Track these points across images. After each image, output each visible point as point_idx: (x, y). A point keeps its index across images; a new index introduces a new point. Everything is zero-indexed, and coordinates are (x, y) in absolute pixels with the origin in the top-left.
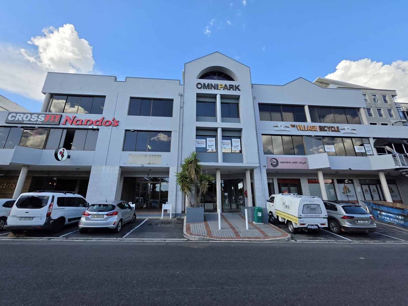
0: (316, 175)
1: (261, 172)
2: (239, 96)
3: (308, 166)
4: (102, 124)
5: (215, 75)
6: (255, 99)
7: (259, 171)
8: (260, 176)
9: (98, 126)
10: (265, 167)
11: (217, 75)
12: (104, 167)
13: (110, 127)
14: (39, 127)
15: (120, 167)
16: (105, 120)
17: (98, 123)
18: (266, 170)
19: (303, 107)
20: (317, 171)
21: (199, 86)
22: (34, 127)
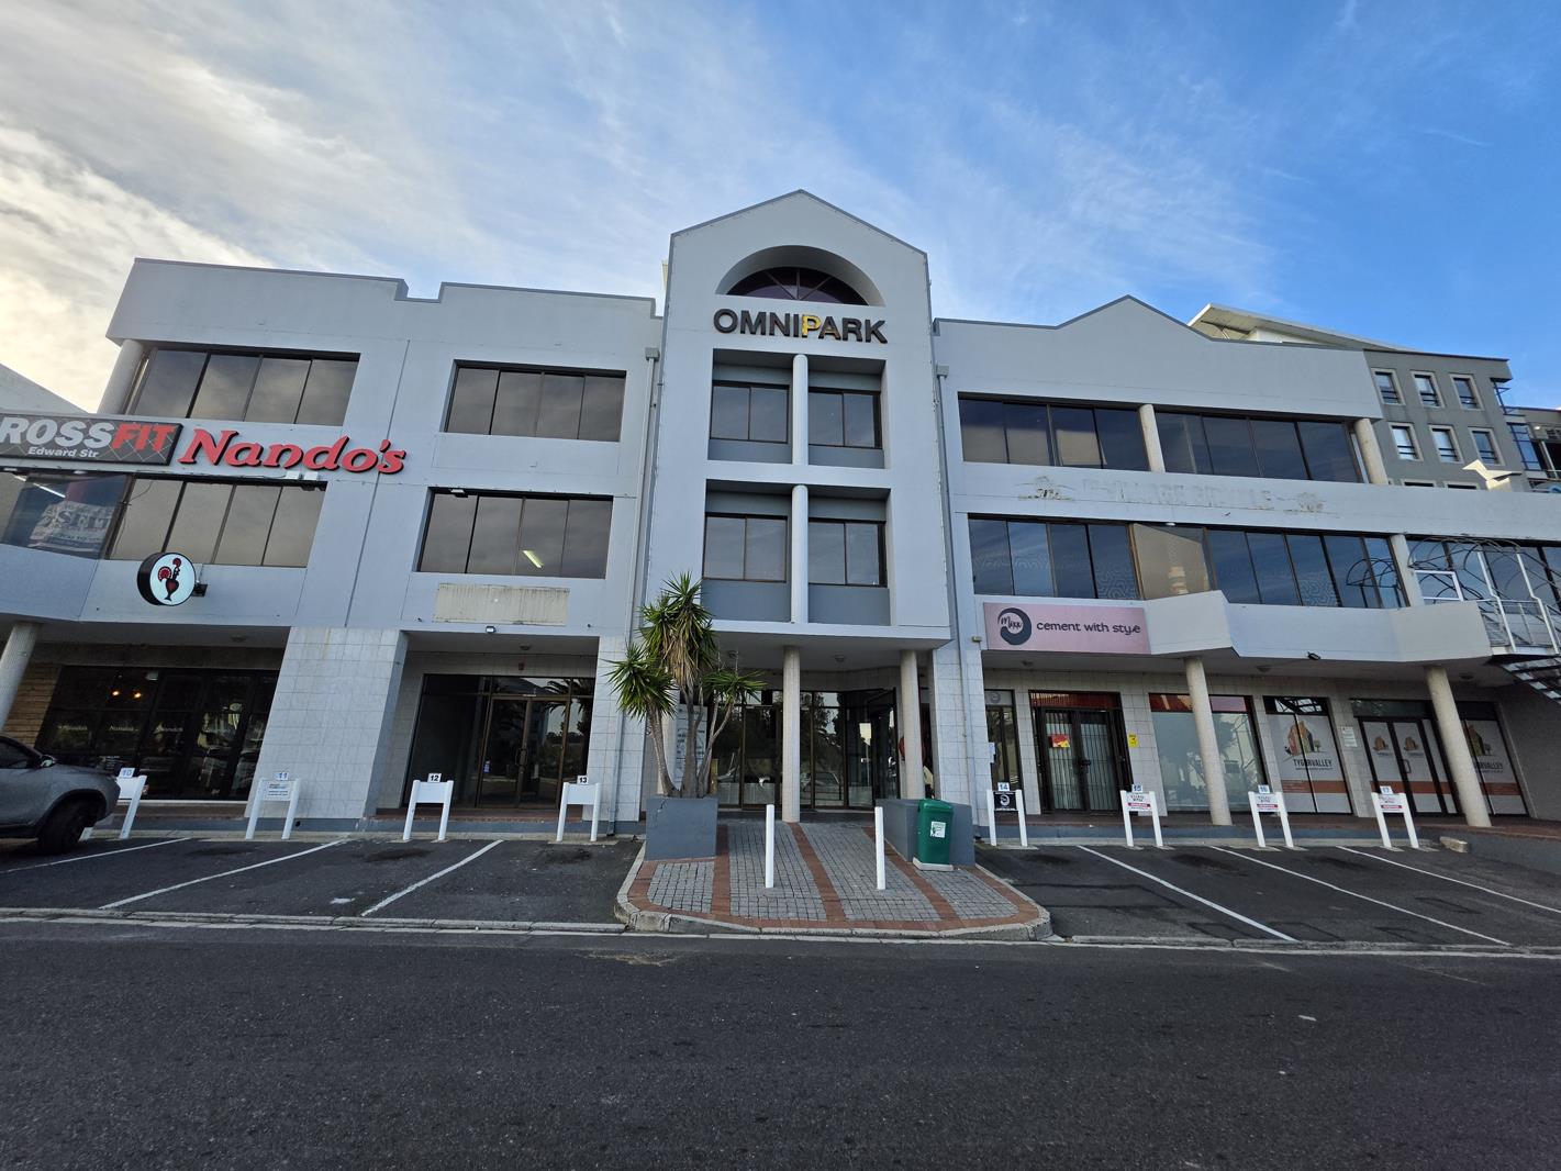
0: (1182, 678)
1: (960, 664)
2: (882, 363)
3: (1147, 643)
4: (340, 463)
5: (793, 283)
6: (946, 377)
7: (955, 660)
8: (958, 677)
9: (323, 473)
10: (979, 642)
11: (798, 282)
12: (337, 635)
13: (372, 476)
14: (90, 473)
15: (404, 633)
16: (349, 449)
17: (322, 460)
18: (983, 653)
19: (1134, 409)
20: (1182, 661)
21: (726, 322)
22: (71, 472)
